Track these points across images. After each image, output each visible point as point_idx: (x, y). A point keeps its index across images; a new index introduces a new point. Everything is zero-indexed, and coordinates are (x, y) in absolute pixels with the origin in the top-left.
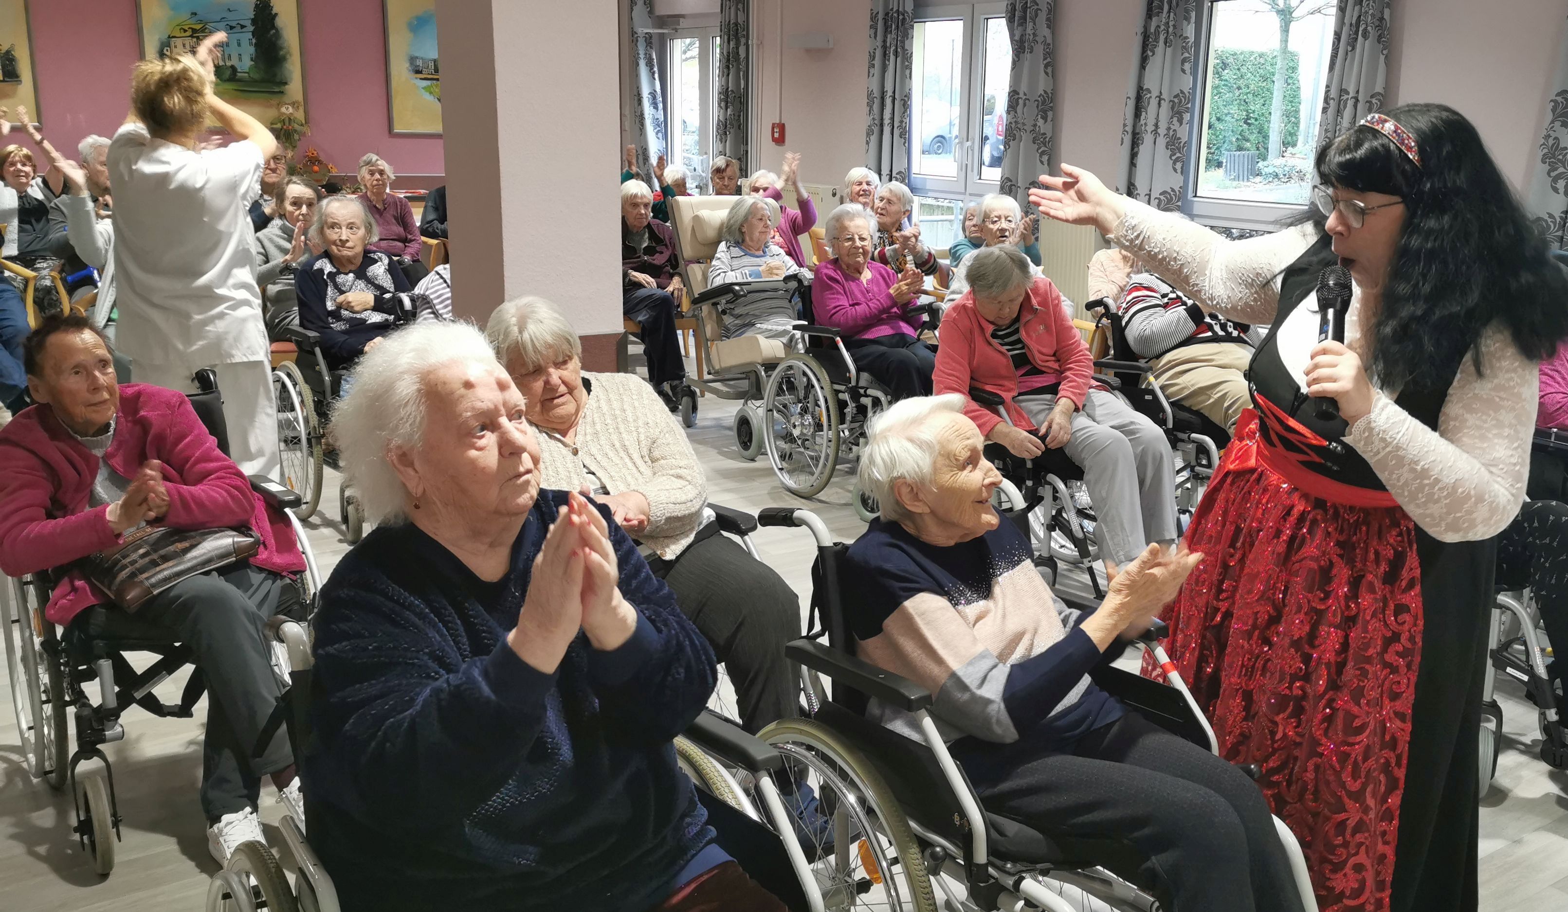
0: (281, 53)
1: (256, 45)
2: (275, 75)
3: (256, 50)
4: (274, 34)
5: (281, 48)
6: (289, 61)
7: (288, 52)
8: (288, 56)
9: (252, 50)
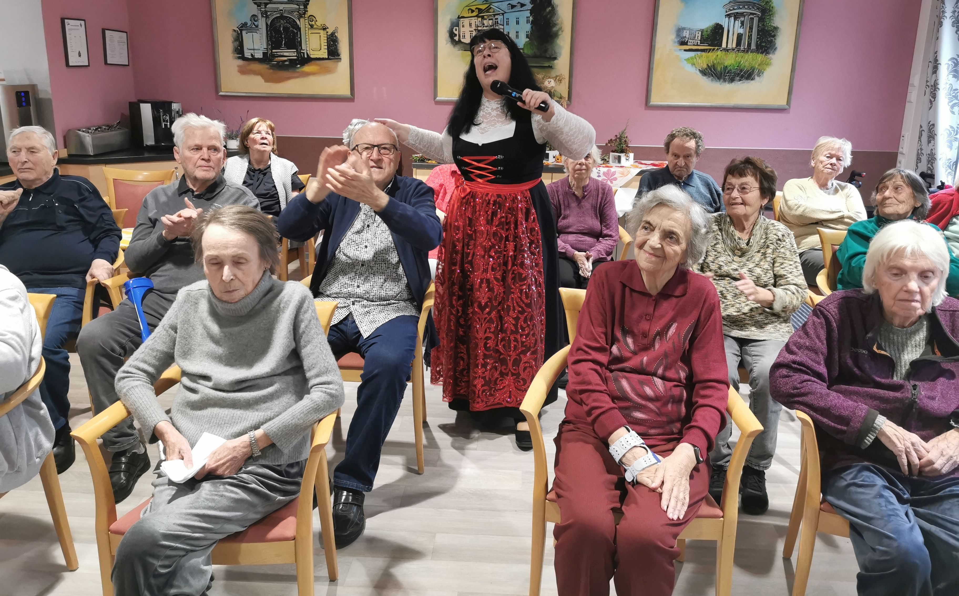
0: (555, 29)
1: (533, 23)
2: (546, 51)
3: (532, 27)
4: (550, 11)
5: (555, 25)
6: (560, 37)
7: (560, 29)
8: (560, 33)
9: (528, 27)
